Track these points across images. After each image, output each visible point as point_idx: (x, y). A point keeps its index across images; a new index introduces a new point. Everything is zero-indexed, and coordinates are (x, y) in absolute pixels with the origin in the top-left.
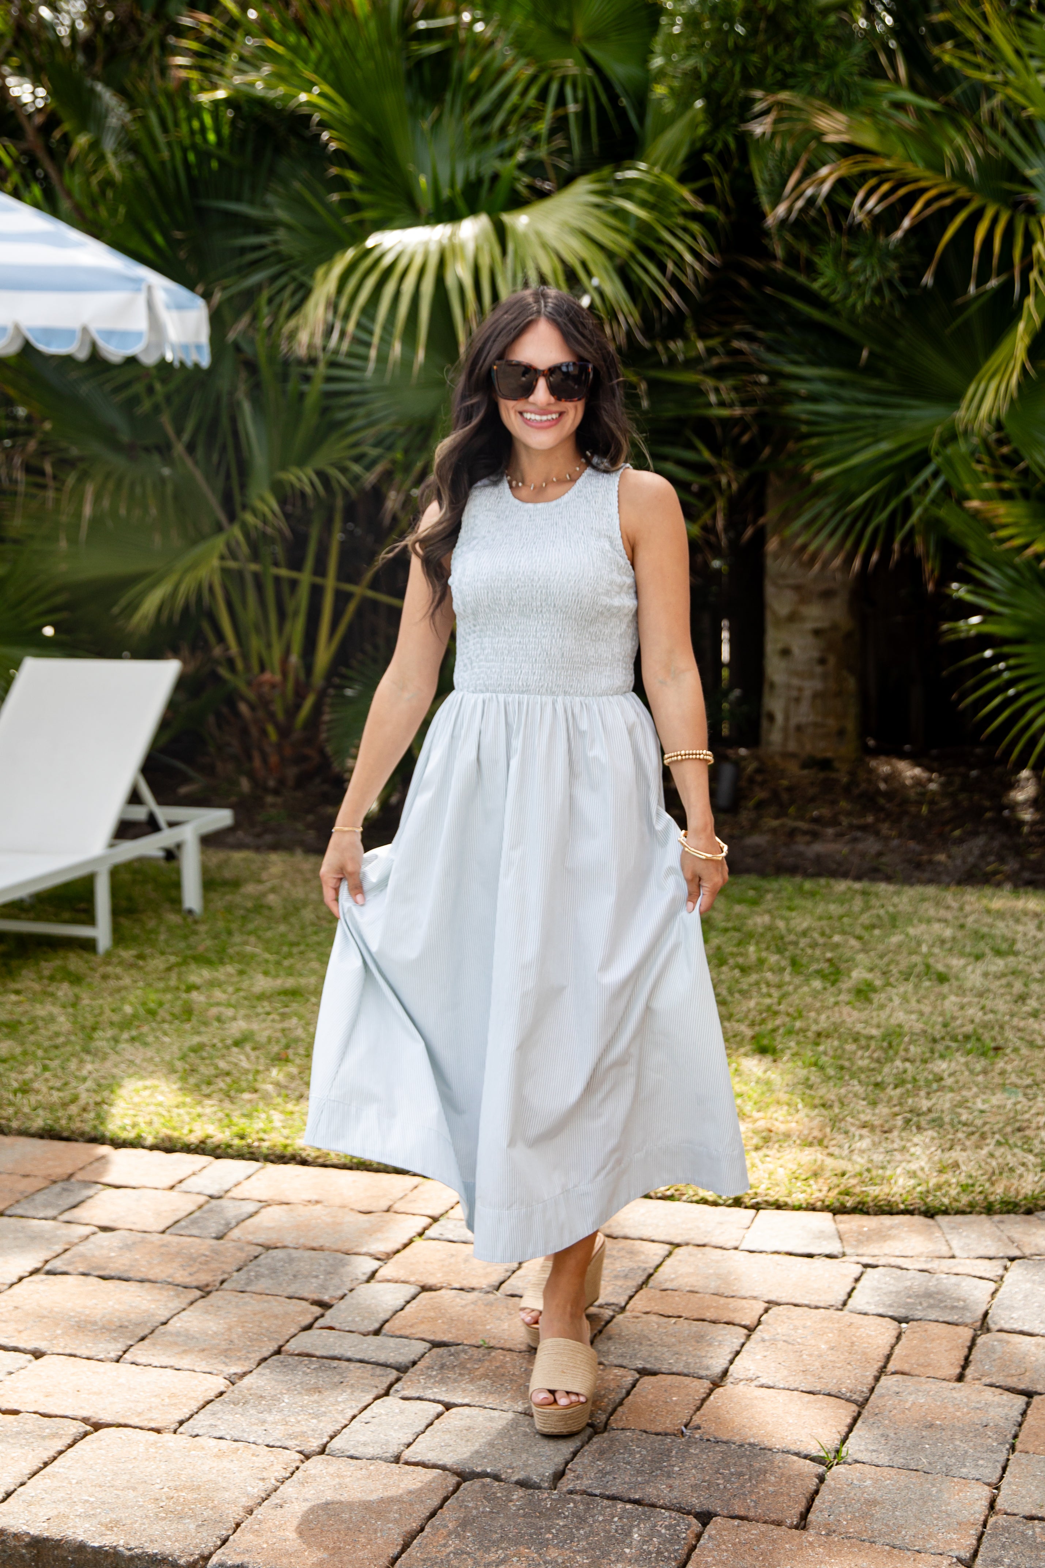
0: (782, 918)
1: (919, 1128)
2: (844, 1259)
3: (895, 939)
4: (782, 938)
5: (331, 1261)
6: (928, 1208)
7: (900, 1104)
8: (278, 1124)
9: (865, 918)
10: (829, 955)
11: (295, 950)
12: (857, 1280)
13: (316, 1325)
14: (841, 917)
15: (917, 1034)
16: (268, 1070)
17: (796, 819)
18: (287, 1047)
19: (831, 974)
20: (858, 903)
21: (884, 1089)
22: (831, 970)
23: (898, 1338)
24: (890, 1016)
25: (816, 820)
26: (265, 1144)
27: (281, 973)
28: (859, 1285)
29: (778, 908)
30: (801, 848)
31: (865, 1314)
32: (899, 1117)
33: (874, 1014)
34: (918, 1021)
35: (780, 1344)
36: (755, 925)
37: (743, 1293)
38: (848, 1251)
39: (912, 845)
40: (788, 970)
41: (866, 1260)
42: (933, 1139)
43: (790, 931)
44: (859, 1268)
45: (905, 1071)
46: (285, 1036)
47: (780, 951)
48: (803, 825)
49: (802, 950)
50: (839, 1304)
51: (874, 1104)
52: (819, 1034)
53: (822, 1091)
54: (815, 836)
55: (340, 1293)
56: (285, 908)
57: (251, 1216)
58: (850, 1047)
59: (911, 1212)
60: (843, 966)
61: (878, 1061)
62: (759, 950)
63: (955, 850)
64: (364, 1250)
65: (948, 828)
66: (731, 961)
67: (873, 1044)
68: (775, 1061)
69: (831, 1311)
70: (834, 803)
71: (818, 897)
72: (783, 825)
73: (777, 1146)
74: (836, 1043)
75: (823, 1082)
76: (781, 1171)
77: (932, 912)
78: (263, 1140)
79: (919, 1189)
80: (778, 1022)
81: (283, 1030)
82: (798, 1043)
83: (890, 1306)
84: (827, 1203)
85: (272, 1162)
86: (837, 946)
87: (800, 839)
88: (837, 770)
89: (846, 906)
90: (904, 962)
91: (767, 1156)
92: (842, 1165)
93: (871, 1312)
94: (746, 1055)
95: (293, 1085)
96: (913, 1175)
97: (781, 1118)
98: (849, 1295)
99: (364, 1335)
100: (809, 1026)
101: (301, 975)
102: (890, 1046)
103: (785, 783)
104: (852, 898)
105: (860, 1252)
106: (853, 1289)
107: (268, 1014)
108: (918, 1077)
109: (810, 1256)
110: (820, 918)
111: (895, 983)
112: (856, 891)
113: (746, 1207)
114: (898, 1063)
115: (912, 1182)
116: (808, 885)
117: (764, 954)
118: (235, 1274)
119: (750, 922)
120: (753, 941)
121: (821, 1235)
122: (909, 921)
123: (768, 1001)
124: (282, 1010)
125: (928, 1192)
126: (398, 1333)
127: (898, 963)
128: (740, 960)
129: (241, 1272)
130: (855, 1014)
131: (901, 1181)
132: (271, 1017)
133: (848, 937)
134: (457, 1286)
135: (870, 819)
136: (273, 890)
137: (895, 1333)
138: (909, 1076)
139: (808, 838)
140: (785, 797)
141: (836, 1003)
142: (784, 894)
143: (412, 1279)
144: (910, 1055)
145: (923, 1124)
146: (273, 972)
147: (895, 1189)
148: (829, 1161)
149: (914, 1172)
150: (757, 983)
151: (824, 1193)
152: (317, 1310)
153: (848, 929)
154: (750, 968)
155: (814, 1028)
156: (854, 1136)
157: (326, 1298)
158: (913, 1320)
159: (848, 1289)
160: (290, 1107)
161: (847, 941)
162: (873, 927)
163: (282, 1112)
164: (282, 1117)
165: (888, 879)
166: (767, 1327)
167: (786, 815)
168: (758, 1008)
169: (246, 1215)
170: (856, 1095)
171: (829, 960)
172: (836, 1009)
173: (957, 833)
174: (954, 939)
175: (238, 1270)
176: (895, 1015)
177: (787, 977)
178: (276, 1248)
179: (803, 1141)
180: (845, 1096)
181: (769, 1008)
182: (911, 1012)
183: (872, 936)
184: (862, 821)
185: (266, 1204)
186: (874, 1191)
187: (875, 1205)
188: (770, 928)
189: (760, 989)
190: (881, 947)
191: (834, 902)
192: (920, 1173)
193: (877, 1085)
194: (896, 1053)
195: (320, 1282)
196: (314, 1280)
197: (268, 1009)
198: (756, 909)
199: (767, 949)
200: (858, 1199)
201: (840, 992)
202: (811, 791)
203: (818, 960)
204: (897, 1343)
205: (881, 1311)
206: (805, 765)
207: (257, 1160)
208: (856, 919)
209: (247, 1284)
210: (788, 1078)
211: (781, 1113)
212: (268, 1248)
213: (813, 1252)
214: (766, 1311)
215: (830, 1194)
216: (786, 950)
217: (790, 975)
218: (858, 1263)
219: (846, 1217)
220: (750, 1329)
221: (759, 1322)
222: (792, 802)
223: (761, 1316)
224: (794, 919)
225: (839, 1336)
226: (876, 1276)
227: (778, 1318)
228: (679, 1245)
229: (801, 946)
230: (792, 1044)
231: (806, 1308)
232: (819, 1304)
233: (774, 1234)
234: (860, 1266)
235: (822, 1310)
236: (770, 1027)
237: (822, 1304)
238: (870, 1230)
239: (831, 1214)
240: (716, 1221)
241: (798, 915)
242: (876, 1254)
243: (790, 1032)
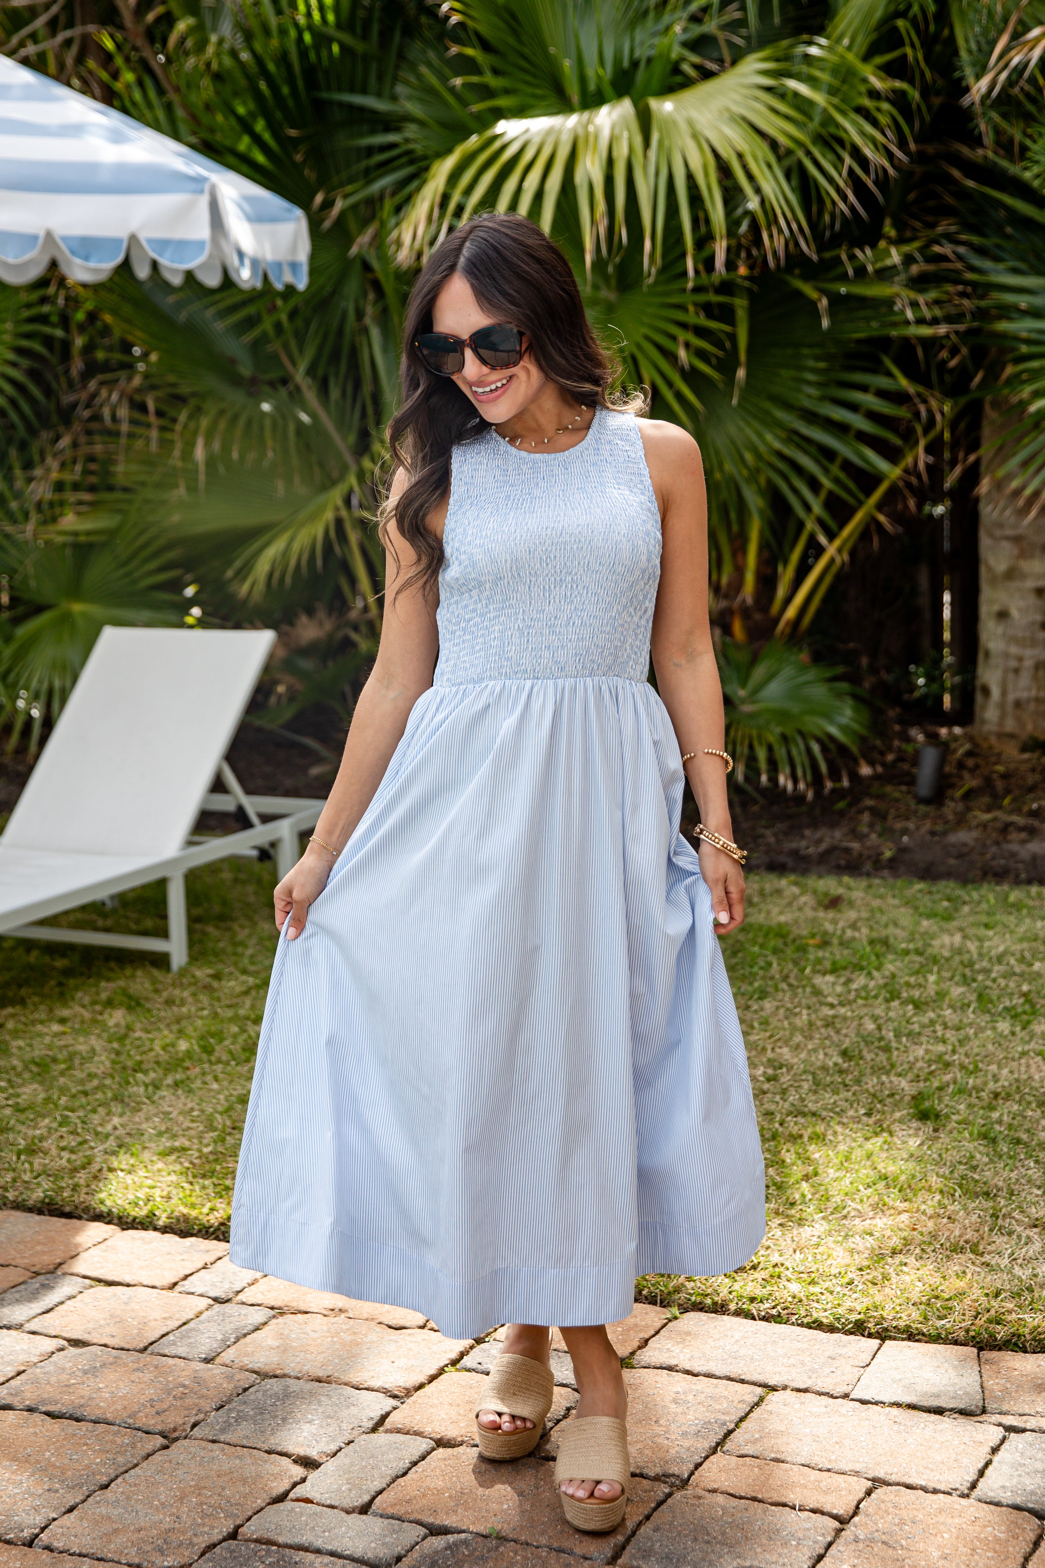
0: (976, 938)
2: (984, 1417)
4: (971, 964)
10: (1025, 988)
12: (995, 1450)
13: (292, 1495)
17: (1011, 812)
19: (1024, 1013)
22: (1025, 1007)
25: (1035, 814)
28: (996, 1459)
29: (973, 926)
30: (1015, 848)
31: (999, 1505)
35: (878, 1547)
36: (943, 946)
37: (842, 1465)
38: (990, 1405)
40: (973, 1006)
41: (1010, 1420)
43: (982, 956)
44: (1000, 1432)
47: (966, 981)
48: (1019, 820)
49: (994, 980)
50: (965, 1487)
52: (996, 1095)
53: (987, 1174)
54: (1032, 832)
55: (333, 1447)
57: (256, 1329)
62: (941, 980)
68: (936, 1130)
69: (953, 1498)
71: (1024, 911)
72: (995, 820)
73: (918, 1248)
74: (1016, 1108)
75: (991, 1160)
76: (918, 1286)
80: (948, 1077)
82: (970, 1106)
83: (1033, 1493)
84: (972, 1333)
87: (1013, 837)
91: (905, 1264)
92: (998, 1280)
93: (1005, 1502)
94: (902, 1122)
97: (930, 1212)
98: (981, 1473)
99: (348, 1513)
100: (986, 1084)
103: (1000, 768)
105: (1006, 1407)
106: (988, 1463)
109: (937, 1411)
110: (1022, 939)
113: (869, 1336)
116: (1015, 895)
117: (946, 986)
118: (213, 1414)
119: (937, 943)
120: (935, 969)
123: (941, 1048)
128: (916, 993)
129: (220, 1412)
137: (1032, 1535)
139: (1023, 835)
140: (1000, 785)
141: (1025, 1053)
142: (984, 906)
148: (982, 1275)
150: (932, 1024)
151: (971, 1317)
152: (299, 1472)
154: (926, 1003)
155: (992, 1086)
157: (314, 1454)
159: (980, 1465)
166: (865, 1519)
167: (998, 806)
168: (928, 1057)
169: (250, 1328)
171: (1025, 994)
172: (1024, 1061)
175: (218, 1409)
177: (970, 1018)
179: (952, 1245)
185: (278, 1312)
187: (1035, 1338)
188: (959, 951)
189: (934, 1031)
198: (948, 927)
199: (951, 978)
200: (1013, 1329)
202: (1031, 779)
203: (1011, 995)
204: (1034, 1551)
205: (1019, 1500)
206: (1025, 748)
211: (931, 1204)
212: (264, 1376)
213: (944, 1405)
214: (869, 1493)
215: (977, 1321)
216: (974, 980)
217: (974, 1012)
218: (1000, 1425)
219: (995, 1354)
220: (843, 1521)
221: (856, 1511)
222: (1008, 791)
223: (859, 1502)
224: (990, 939)
225: (957, 1538)
226: (1021, 1446)
227: (882, 1505)
228: (774, 1389)
229: (994, 975)
230: (962, 1107)
231: (920, 1492)
232: (938, 1487)
233: (898, 1377)
234: (1001, 1429)
235: (942, 1495)
236: (936, 1084)
237: (942, 1487)
238: (1022, 1375)
239: (975, 1350)
240: (827, 1354)
241: (995, 934)
242: (1027, 1411)
243: (960, 1091)
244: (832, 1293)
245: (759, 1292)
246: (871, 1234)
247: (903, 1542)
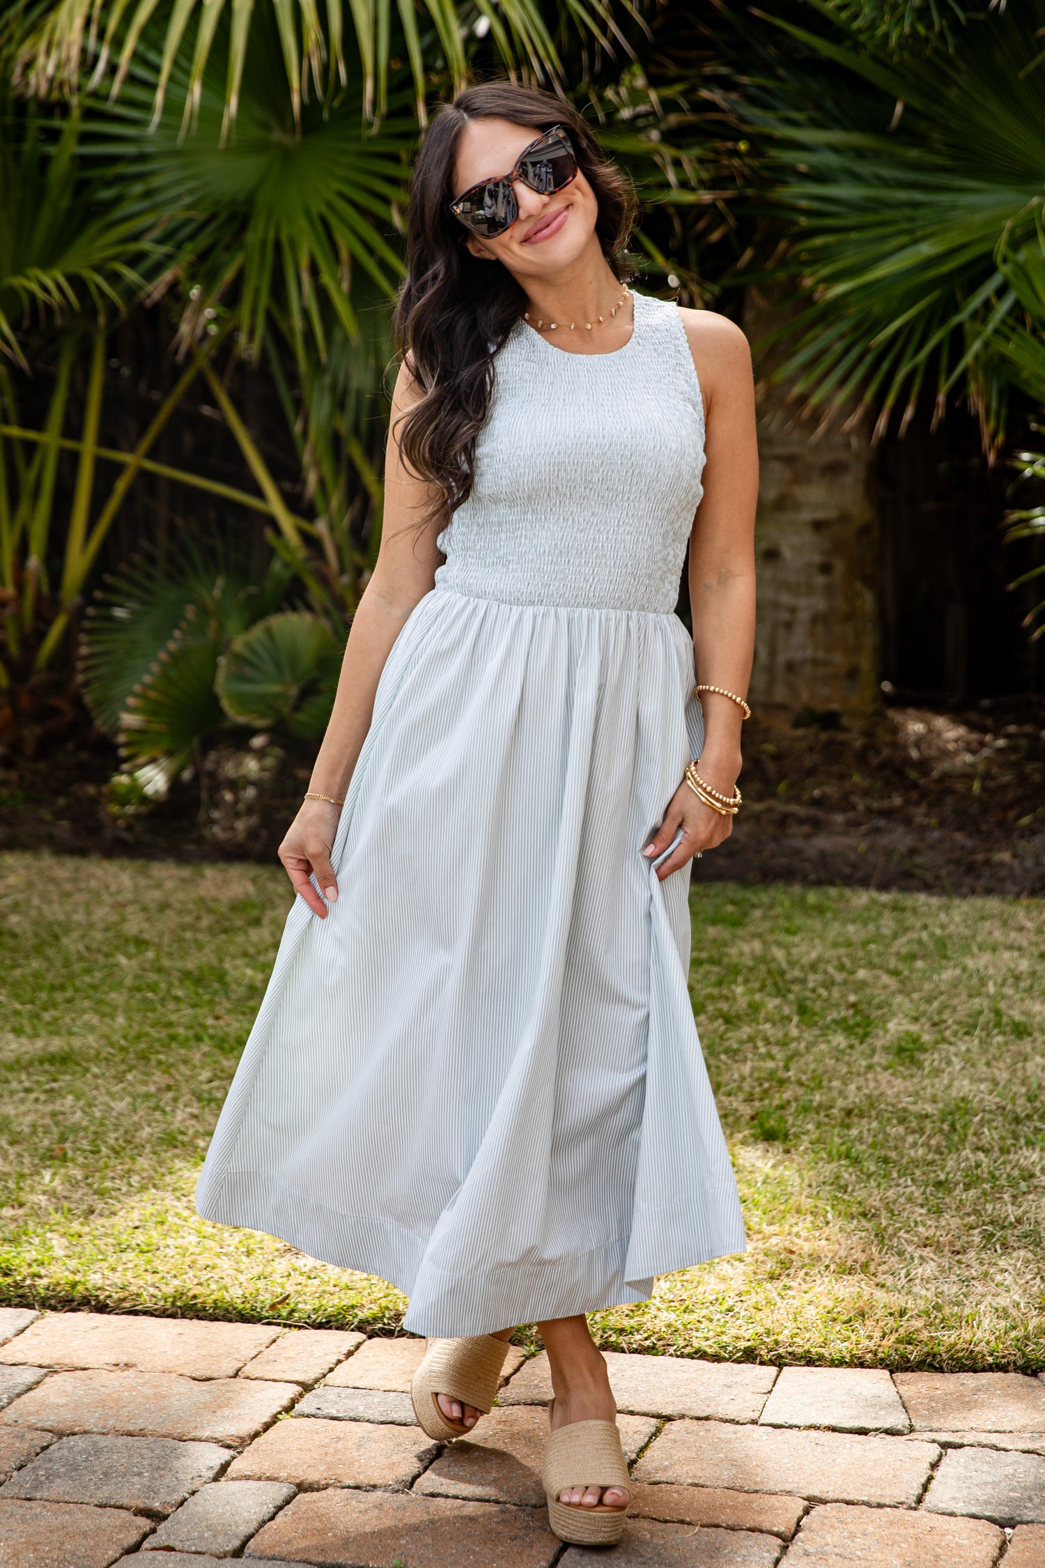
0: (779, 944)
1: (1005, 1246)
2: (913, 1436)
3: (948, 975)
4: (782, 973)
5: (158, 1451)
6: (1029, 1361)
7: (976, 1212)
8: (59, 1252)
9: (901, 945)
10: (852, 998)
11: (59, 996)
12: (934, 1466)
13: (145, 1545)
14: (865, 943)
15: (990, 1112)
16: (38, 1173)
17: (789, 800)
18: (63, 1139)
19: (858, 1025)
20: (887, 924)
21: (950, 1191)
22: (858, 1018)
23: (1002, 1548)
24: (949, 1087)
25: (816, 803)
26: (45, 1282)
27: (43, 1033)
28: (938, 1474)
29: (772, 931)
30: (797, 843)
31: (952, 1514)
32: (977, 1231)
33: (927, 1082)
34: (991, 1092)
35: (832, 1559)
36: (742, 954)
37: (771, 1486)
38: (918, 1424)
39: (959, 837)
40: (796, 1019)
41: (944, 1437)
42: (1027, 1262)
43: (792, 964)
44: (935, 1450)
45: (978, 1166)
46: (57, 1124)
47: (781, 992)
48: (799, 810)
49: (813, 991)
50: (912, 1501)
51: (938, 1212)
52: (849, 1113)
53: (860, 1194)
54: (817, 825)
55: (177, 1497)
56: (36, 935)
57: (30, 1389)
58: (897, 1130)
59: (1003, 1368)
60: (876, 1014)
61: (939, 1151)
62: (751, 992)
63: (1022, 845)
64: (206, 1434)
65: (1011, 814)
66: (710, 1008)
67: (928, 1125)
68: (787, 1151)
69: (901, 1510)
70: (842, 777)
71: (829, 915)
72: (770, 810)
73: (802, 1274)
74: (875, 1125)
75: (859, 1181)
76: (810, 1312)
77: (998, 935)
78: (40, 1277)
79: (1013, 1334)
80: (786, 1096)
81: (54, 1114)
82: (819, 1125)
83: (987, 1503)
84: (880, 1355)
85: (54, 1309)
86: (863, 984)
87: (794, 829)
88: (846, 730)
89: (871, 927)
90: (965, 1006)
91: (789, 1288)
92: (898, 1301)
93: (958, 1512)
94: (744, 1143)
95: (76, 1196)
96: (1003, 1313)
97: (803, 1234)
98: (925, 1488)
99: (219, 1558)
100: (833, 1100)
101: (71, 1033)
102: (953, 1128)
103: (770, 748)
104: (880, 914)
105: (935, 1425)
106: (930, 1479)
107: (27, 1091)
108: (997, 1173)
109: (863, 1432)
110: (835, 945)
111: (953, 1039)
112: (884, 906)
113: (762, 1363)
114: (966, 1152)
115: (1003, 1324)
116: (812, 897)
117: (757, 997)
118: (15, 1473)
119: (733, 951)
120: (740, 979)
121: (875, 1404)
122: (966, 949)
123: (770, 1064)
124: (47, 1087)
125: (1027, 1338)
126: (269, 1553)
127: (954, 1010)
128: (724, 1006)
129: (23, 1471)
130: (898, 1082)
131: (986, 1323)
132: (33, 1096)
133: (878, 972)
134: (351, 1483)
135: (897, 801)
136: (15, 908)
137: (997, 1542)
138: (984, 1171)
139: (806, 829)
140: (771, 767)
141: (870, 1068)
142: (778, 910)
143: (283, 1474)
144: (984, 1142)
145: (1012, 1241)
146: (28, 1030)
147: (979, 1334)
148: (880, 1294)
149: (1005, 1310)
150: (751, 1039)
151: (876, 1340)
152: (145, 1523)
153: (876, 960)
154: (739, 1017)
155: (840, 1103)
156: (912, 1258)
157: (156, 1505)
158: (1022, 1523)
159: (923, 1480)
160: (76, 1227)
161: (877, 978)
162: (913, 957)
163: (63, 1235)
164: (64, 1241)
165: (927, 888)
166: (810, 1535)
167: (774, 795)
168: (756, 1075)
169: (23, 1388)
170: (910, 1200)
171: (854, 1005)
172: (870, 1076)
173: (1025, 820)
174: (1033, 973)
175: (19, 1469)
176: (956, 1083)
177: (794, 1032)
178: (74, 1434)
179: (840, 1266)
180: (895, 1202)
181: (772, 1073)
182: (981, 1080)
183: (912, 971)
184: (886, 804)
185: (51, 1370)
186: (949, 1338)
187: (952, 1358)
188: (762, 959)
189: (756, 1047)
190: (927, 986)
191: (854, 921)
192: (1014, 1312)
193: (939, 1184)
194: (963, 1140)
195: (145, 1481)
196: (135, 1479)
197: (27, 1084)
198: (740, 932)
199: (762, 989)
200: (926, 1349)
201: (873, 1051)
202: (809, 761)
203: (837, 1005)
204: (1001, 1555)
205: (974, 1510)
206: (798, 724)
207: (30, 1306)
208: (888, 946)
209: (36, 1488)
210: (809, 1175)
211: (803, 1226)
212: (61, 1435)
213: (867, 1426)
214: (807, 1511)
215: (884, 1342)
216: (789, 991)
217: (797, 1026)
218: (934, 1441)
219: (909, 1375)
220: (787, 1540)
221: (798, 1528)
222: (782, 776)
223: (800, 1519)
224: (796, 946)
225: (916, 1546)
226: (962, 1460)
227: (826, 1521)
228: (669, 1419)
229: (811, 985)
230: (810, 1127)
231: (864, 1507)
232: (882, 1501)
233: (808, 1401)
234: (936, 1445)
235: (889, 1509)
236: (776, 1102)
237: (887, 1501)
238: (946, 1394)
239: (887, 1373)
240: (721, 1383)
241: (803, 940)
242: (960, 1428)
243: (806, 1109)
244: (711, 1320)
245: (627, 1323)
246: (741, 1260)
247: (859, 1553)
